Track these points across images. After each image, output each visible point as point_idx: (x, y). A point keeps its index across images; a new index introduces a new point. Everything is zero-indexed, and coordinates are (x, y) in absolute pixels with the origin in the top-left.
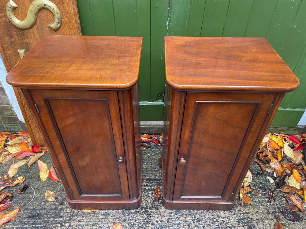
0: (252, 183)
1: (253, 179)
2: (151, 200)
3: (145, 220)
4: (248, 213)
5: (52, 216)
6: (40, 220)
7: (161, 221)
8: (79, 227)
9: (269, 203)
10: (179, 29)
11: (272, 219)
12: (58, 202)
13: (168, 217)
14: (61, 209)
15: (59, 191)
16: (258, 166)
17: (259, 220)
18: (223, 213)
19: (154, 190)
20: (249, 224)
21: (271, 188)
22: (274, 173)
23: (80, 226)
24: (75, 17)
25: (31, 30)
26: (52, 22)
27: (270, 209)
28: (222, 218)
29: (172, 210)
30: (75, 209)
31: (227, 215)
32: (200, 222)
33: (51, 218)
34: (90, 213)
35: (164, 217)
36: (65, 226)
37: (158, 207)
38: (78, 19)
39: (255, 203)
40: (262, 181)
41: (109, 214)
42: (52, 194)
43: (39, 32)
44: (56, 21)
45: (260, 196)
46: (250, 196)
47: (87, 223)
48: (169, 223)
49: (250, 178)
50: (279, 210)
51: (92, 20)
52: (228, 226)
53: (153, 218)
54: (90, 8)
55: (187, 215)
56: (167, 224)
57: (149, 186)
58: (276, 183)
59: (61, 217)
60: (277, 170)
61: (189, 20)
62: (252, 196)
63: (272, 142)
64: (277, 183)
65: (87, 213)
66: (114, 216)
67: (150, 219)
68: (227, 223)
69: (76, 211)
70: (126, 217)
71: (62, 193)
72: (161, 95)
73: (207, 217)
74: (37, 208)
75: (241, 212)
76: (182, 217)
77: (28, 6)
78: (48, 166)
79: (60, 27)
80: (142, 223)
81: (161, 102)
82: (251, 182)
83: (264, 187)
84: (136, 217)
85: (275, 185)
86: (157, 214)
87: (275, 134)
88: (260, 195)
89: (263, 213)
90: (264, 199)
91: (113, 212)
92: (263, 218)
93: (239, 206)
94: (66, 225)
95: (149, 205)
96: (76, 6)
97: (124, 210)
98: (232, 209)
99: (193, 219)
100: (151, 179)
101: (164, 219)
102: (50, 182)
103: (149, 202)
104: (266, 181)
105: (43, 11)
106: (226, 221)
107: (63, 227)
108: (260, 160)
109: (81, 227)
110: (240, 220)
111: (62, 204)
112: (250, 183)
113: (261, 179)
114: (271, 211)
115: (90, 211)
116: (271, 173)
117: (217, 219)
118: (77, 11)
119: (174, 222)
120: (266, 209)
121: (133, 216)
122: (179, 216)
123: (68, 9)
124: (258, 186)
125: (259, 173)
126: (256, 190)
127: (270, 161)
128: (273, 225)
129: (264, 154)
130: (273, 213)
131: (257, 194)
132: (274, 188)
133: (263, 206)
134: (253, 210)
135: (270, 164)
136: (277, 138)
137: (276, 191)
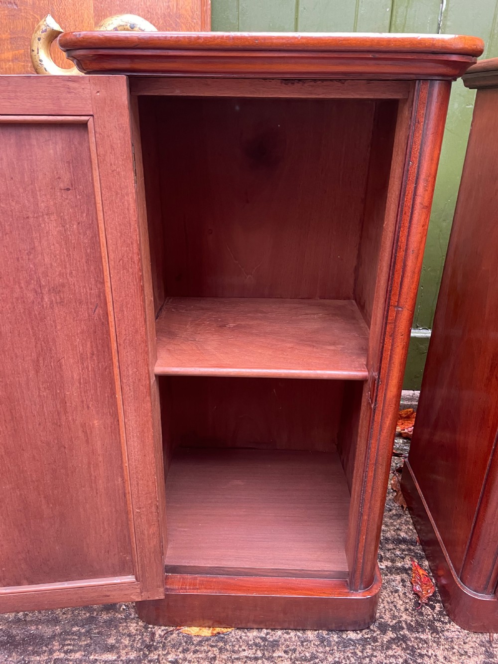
2: (406, 603)
5: (81, 646)
6: (38, 658)
13: (482, 658)
14: (110, 623)
19: (404, 570)
29: (486, 637)
30: (156, 623)
33: (76, 652)
34: (208, 639)
35: (469, 657)
37: (437, 624)
41: (275, 645)
53: (432, 661)
59: (111, 649)
65: (198, 639)
66: (294, 650)
69: (159, 631)
70: (337, 655)
74: (28, 619)
86: (442, 647)
91: (288, 636)
95: (405, 617)
97: (325, 633)
111: (111, 607)
115: (206, 632)
121: (360, 654)
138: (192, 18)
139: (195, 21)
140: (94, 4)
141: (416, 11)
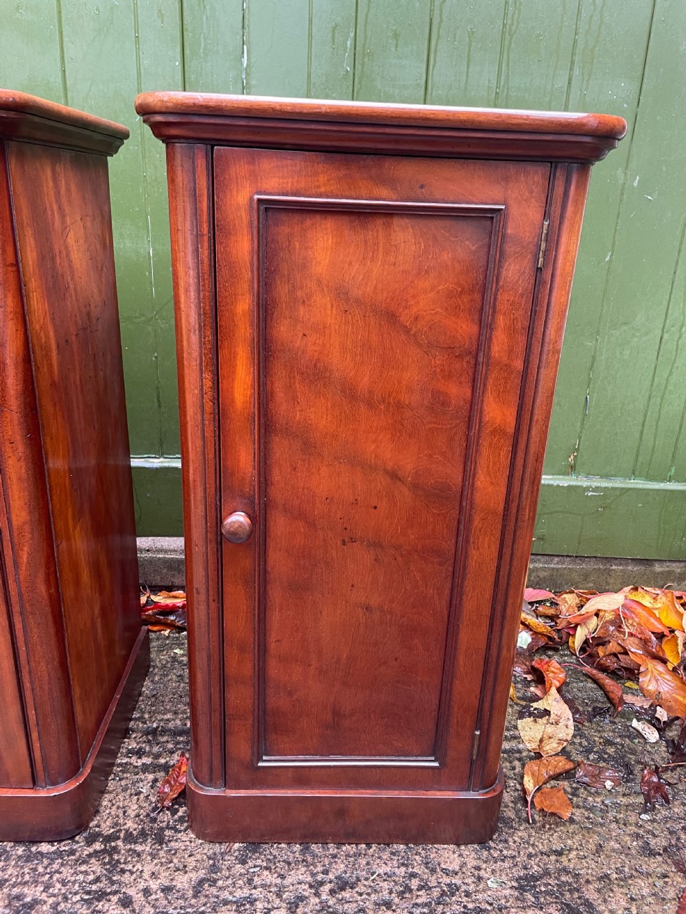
0: (574, 743)
1: (577, 729)
2: (141, 807)
3: (94, 887)
4: (559, 853)
7: (167, 890)
9: (646, 812)
11: (665, 876)
13: (202, 874)
16: (595, 686)
17: (610, 879)
18: (454, 852)
20: (568, 895)
21: (653, 760)
22: (658, 708)
27: (655, 836)
28: (446, 872)
29: (224, 847)
31: (471, 862)
32: (346, 894)
35: (186, 872)
39: (591, 815)
40: (615, 738)
45: (609, 787)
46: (569, 790)
48: (203, 900)
49: (567, 727)
52: (470, 906)
53: (133, 878)
55: (289, 864)
56: (193, 901)
57: (148, 754)
58: (667, 741)
60: (667, 700)
62: (577, 789)
63: (639, 610)
64: (673, 741)
67: (120, 883)
68: (468, 894)
70: (10, 871)
73: (381, 871)
75: (531, 849)
76: (266, 873)
80: (78, 897)
82: (569, 738)
83: (622, 758)
84: (51, 874)
85: (665, 749)
86: (155, 861)
87: (645, 588)
88: (609, 784)
89: (625, 850)
90: (624, 800)
92: (626, 870)
93: (521, 825)
95: (130, 825)
97: (10, 845)
98: (491, 839)
99: (316, 881)
100: (164, 731)
101: (183, 882)
103: (133, 814)
104: (629, 737)
106: (464, 888)
108: (603, 669)
110: (526, 884)
112: (565, 744)
113: (607, 728)
114: (657, 843)
116: (645, 709)
117: (425, 877)
119: (225, 895)
120: (638, 836)
121: (41, 869)
122: (252, 870)
124: (597, 752)
125: (602, 709)
126: (590, 765)
127: (636, 672)
128: (674, 899)
129: (612, 647)
130: (665, 850)
131: (596, 782)
132: (663, 758)
133: (625, 825)
134: (584, 842)
135: (638, 681)
136: (654, 599)
137: (672, 771)
141: (212, 66)
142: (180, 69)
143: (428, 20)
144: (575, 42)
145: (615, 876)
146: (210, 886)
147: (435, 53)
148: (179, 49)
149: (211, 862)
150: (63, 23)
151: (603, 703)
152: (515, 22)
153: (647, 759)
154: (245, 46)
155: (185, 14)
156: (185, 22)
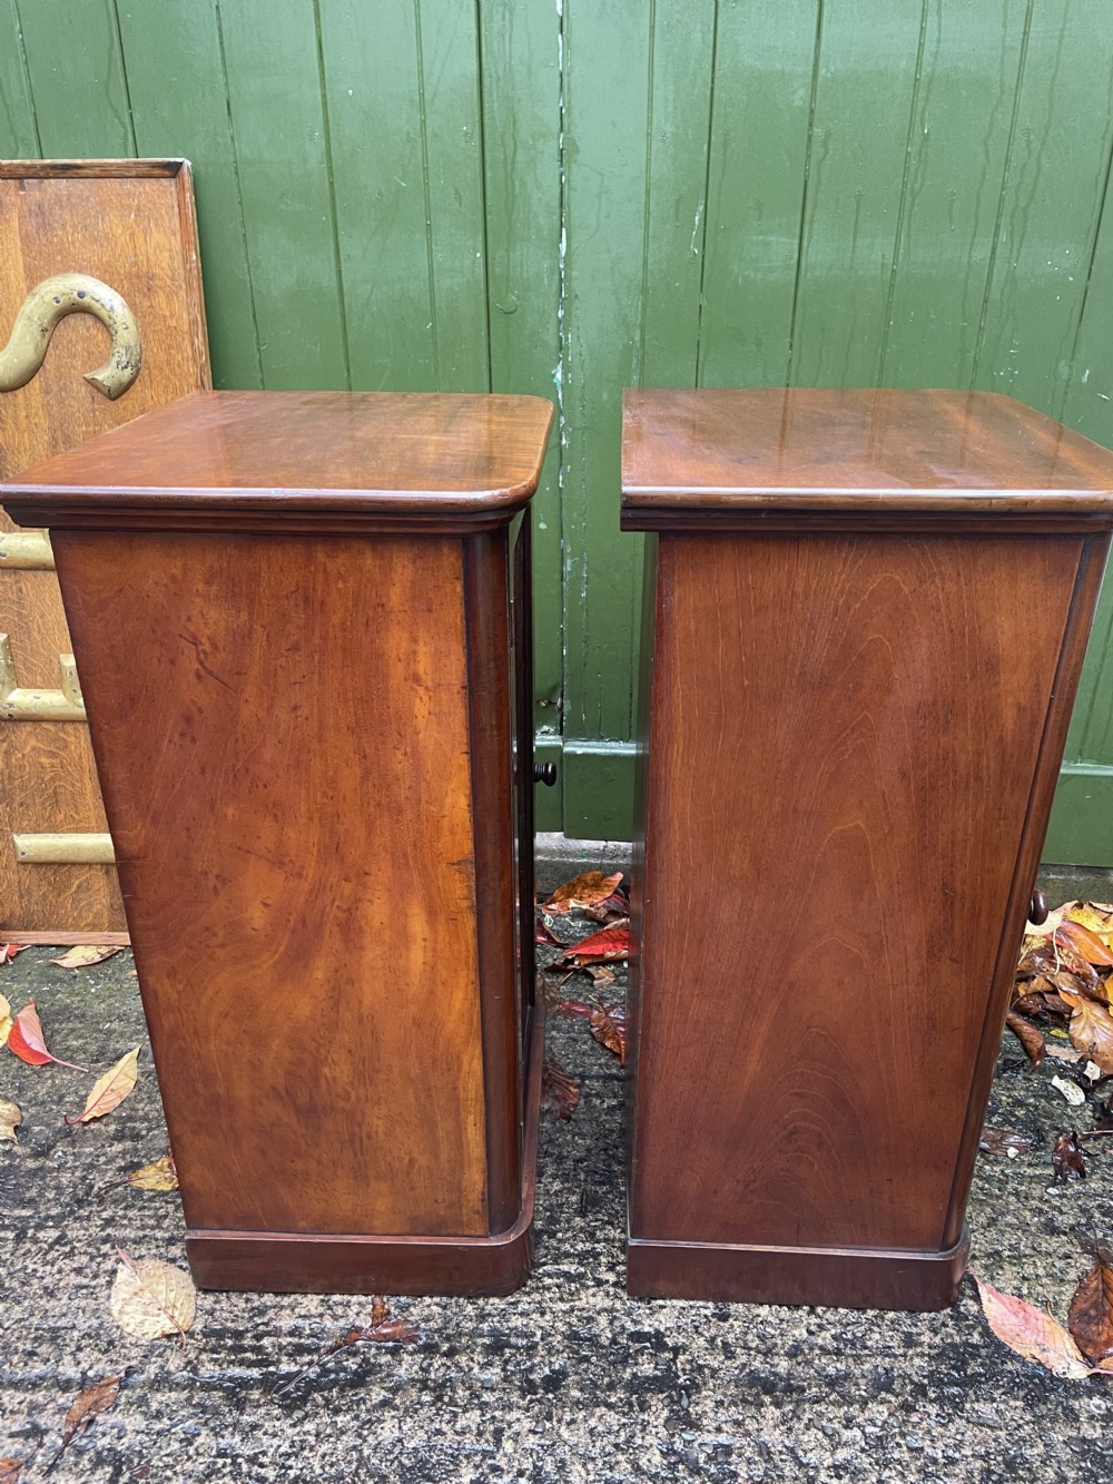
8: (102, 1247)
9: (1054, 1185)
10: (605, 396)
11: (1067, 1256)
12: (26, 1145)
14: (33, 1173)
15: (43, 1103)
16: (1010, 1033)
17: (1001, 1256)
21: (1073, 1126)
22: (1090, 1063)
23: (109, 1245)
24: (193, 344)
25: (20, 392)
26: (103, 361)
27: (1061, 1213)
34: (164, 1194)
36: (35, 1241)
38: (202, 348)
39: (986, 1186)
40: (1027, 1098)
42: (7, 1112)
43: (48, 402)
44: (120, 355)
45: (1012, 1155)
47: (141, 1233)
50: (1107, 1220)
51: (260, 361)
54: (254, 316)
58: (1094, 1105)
59: (24, 1204)
60: (1102, 1054)
61: (643, 359)
63: (1081, 935)
64: (1102, 1104)
69: (100, 1183)
71: (51, 1110)
72: (551, 704)
77: (18, 301)
78: (12, 1008)
79: (132, 382)
81: (552, 737)
83: (1034, 1122)
85: (1090, 1114)
87: (1095, 905)
88: (1012, 1152)
89: (1024, 1227)
90: (1030, 1171)
92: (1022, 1247)
94: (41, 1235)
96: (197, 297)
102: (7, 1068)
104: (1045, 1097)
105: (73, 320)
107: (28, 1245)
108: (1023, 1012)
109: (113, 1248)
111: (43, 1152)
113: (1019, 1086)
114: (1064, 1221)
116: (1071, 1064)
118: (199, 319)
119: (567, 1247)
120: (1041, 1212)
122: (593, 1224)
123: (168, 314)
124: (1002, 1114)
125: (1014, 1062)
126: (992, 1129)
127: (1067, 1016)
128: (1075, 1281)
129: (1038, 984)
130: (1072, 1228)
131: (998, 1148)
132: (1086, 1124)
133: (1026, 1198)
134: (974, 1214)
135: (1068, 1029)
136: (1104, 920)
137: (1095, 1139)
138: (173, 279)
139: (176, 283)
140: (24, 261)
141: (522, 255)
142: (482, 261)
143: (802, 185)
144: (1002, 199)
145: (1007, 1253)
146: (549, 1238)
147: (812, 223)
148: (480, 238)
149: (548, 1214)
150: (338, 212)
151: (1018, 1054)
152: (919, 180)
153: (1066, 1125)
154: (564, 230)
155: (488, 193)
156: (488, 204)
